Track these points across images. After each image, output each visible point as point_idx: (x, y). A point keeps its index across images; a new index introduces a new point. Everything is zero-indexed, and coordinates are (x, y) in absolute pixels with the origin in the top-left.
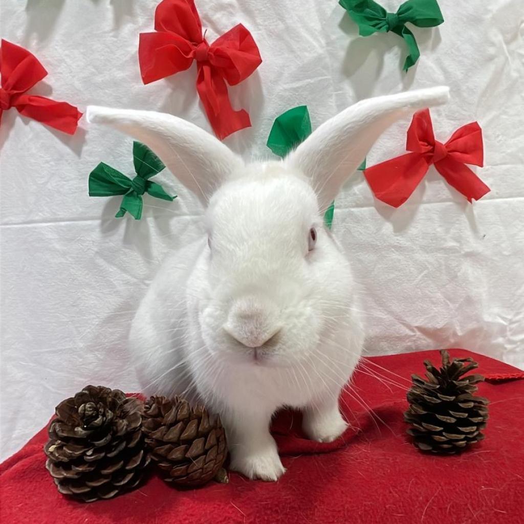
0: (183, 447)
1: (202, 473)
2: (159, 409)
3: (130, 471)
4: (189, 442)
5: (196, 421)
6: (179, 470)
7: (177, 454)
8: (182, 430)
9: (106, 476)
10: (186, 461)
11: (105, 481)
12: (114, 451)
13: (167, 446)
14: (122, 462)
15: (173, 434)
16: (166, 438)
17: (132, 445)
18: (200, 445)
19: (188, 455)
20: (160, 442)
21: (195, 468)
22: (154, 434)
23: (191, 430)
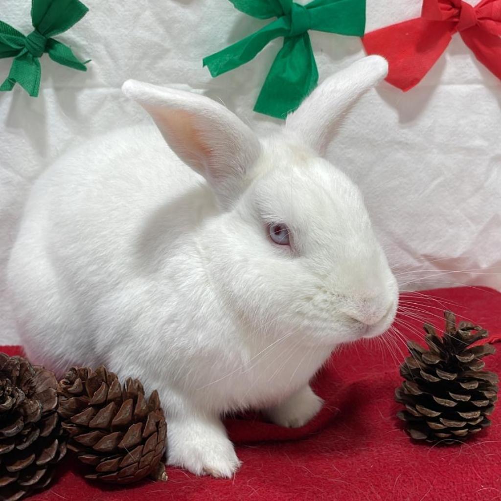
0: (116, 434)
1: (138, 468)
2: (84, 384)
3: (41, 467)
4: (123, 428)
5: (131, 401)
6: (107, 464)
7: (107, 444)
8: (114, 413)
9: (12, 474)
10: (119, 452)
11: (11, 480)
12: (25, 442)
13: (93, 434)
14: (33, 456)
15: (102, 418)
16: (93, 424)
17: (46, 433)
18: (137, 433)
19: (123, 444)
20: (85, 429)
21: (130, 461)
22: (78, 418)
23: (125, 413)
